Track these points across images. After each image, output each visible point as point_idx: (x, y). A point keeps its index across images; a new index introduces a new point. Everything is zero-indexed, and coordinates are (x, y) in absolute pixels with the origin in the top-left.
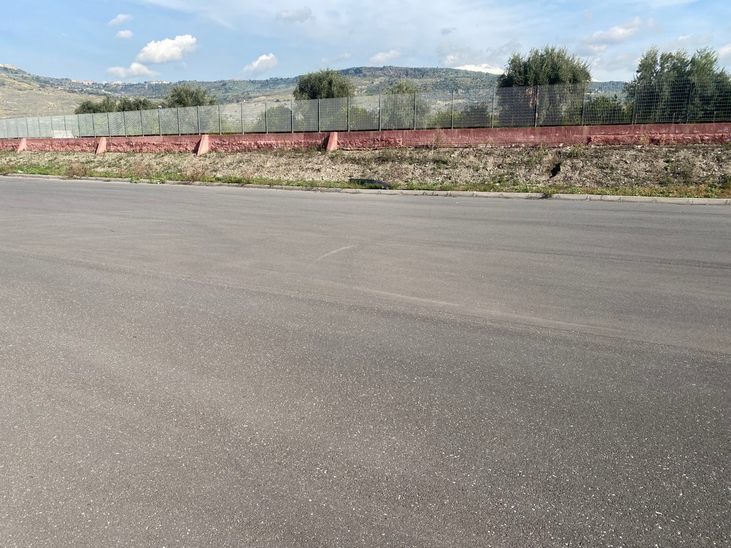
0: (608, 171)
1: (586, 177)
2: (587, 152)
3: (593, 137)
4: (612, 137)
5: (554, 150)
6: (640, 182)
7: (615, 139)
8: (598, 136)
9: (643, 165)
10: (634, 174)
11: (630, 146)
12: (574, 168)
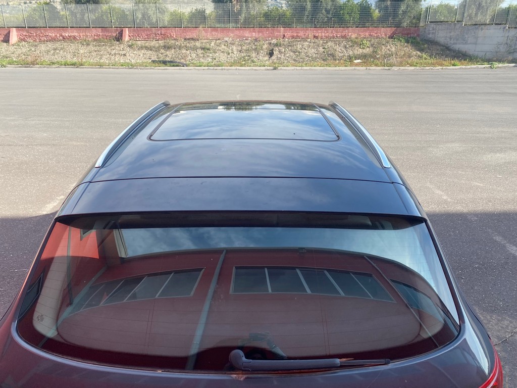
0: (297, 53)
1: (288, 57)
2: (285, 43)
3: (286, 34)
4: (296, 34)
5: (267, 42)
6: (314, 59)
7: (297, 35)
8: (289, 34)
9: (313, 50)
10: (310, 55)
11: (305, 40)
12: (280, 52)
